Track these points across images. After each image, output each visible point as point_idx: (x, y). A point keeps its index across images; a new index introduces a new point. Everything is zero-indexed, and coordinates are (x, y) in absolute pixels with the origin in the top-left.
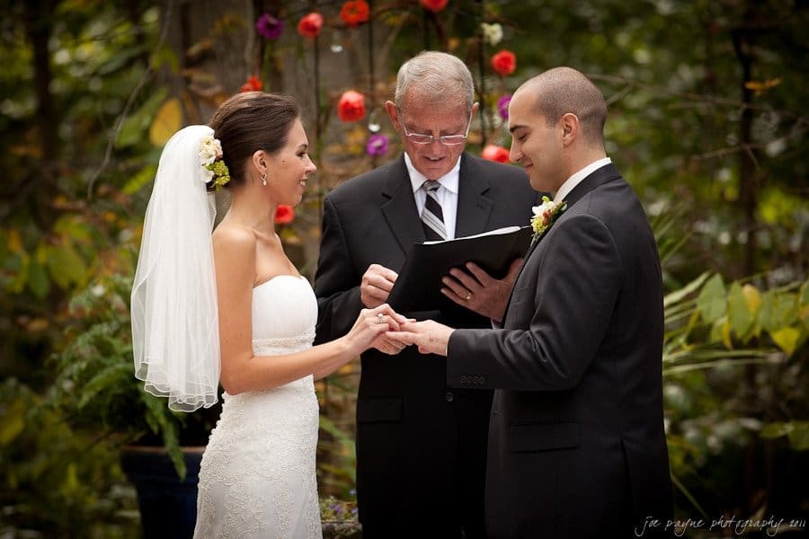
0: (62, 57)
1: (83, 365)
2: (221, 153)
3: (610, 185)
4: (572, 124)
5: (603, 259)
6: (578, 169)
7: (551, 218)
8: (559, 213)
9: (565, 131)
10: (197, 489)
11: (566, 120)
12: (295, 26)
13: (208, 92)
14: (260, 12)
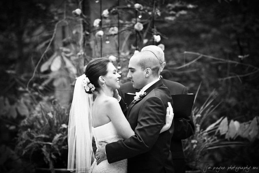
1: (24, 141)
4: (149, 71)
7: (142, 97)
9: (147, 73)
11: (147, 70)
12: (94, 34)
13: (68, 55)
14: (84, 31)
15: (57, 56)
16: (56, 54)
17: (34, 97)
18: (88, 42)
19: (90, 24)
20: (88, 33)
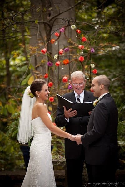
0: (12, 63)
1: (13, 129)
2: (30, 92)
3: (108, 97)
4: (103, 86)
5: (105, 111)
6: (103, 94)
7: (97, 103)
8: (98, 102)
9: (101, 87)
10: (29, 153)
12: (55, 64)
13: (39, 75)
14: (48, 61)
15: (32, 75)
16: (31, 74)
17: (18, 101)
18: (51, 68)
19: (52, 58)
20: (50, 63)
